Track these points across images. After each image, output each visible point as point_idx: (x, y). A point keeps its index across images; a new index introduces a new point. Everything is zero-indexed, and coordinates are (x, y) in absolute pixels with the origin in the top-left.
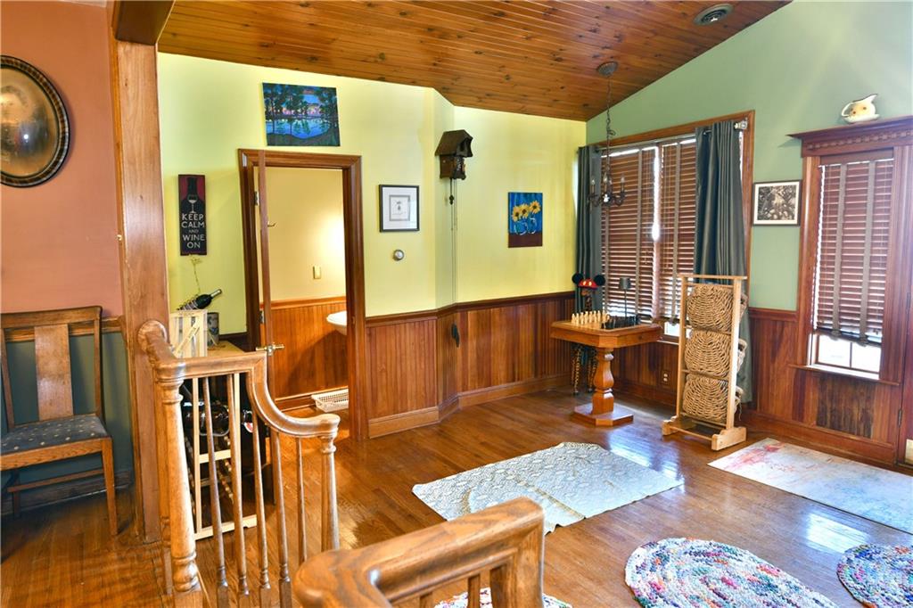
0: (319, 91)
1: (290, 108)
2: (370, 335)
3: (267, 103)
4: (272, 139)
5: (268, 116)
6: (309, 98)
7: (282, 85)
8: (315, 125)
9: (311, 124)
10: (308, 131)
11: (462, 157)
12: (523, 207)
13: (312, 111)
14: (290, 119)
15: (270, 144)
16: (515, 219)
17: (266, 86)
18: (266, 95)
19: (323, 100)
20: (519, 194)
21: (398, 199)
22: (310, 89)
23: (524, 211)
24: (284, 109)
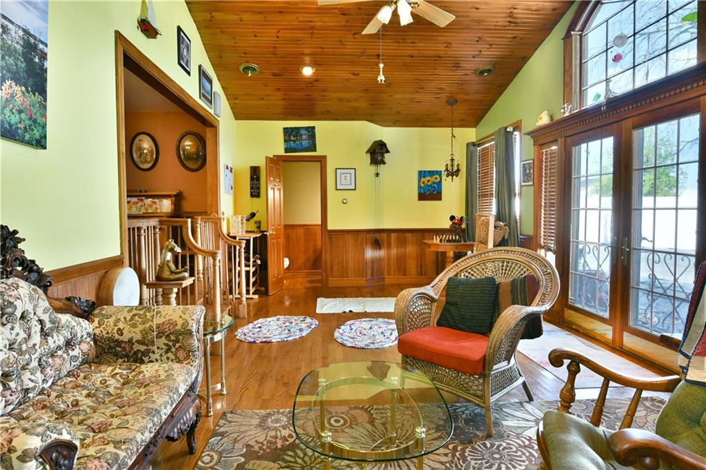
0: (307, 129)
1: (294, 137)
2: (330, 238)
3: (285, 136)
4: (287, 150)
5: (285, 141)
6: (303, 132)
7: (291, 128)
8: (305, 143)
9: (304, 143)
10: (302, 146)
11: (383, 154)
12: (428, 178)
13: (304, 137)
14: (294, 141)
15: (286, 152)
16: (422, 185)
17: (285, 129)
18: (284, 132)
19: (309, 132)
20: (425, 171)
21: (345, 175)
22: (303, 128)
23: (429, 181)
24: (292, 138)
